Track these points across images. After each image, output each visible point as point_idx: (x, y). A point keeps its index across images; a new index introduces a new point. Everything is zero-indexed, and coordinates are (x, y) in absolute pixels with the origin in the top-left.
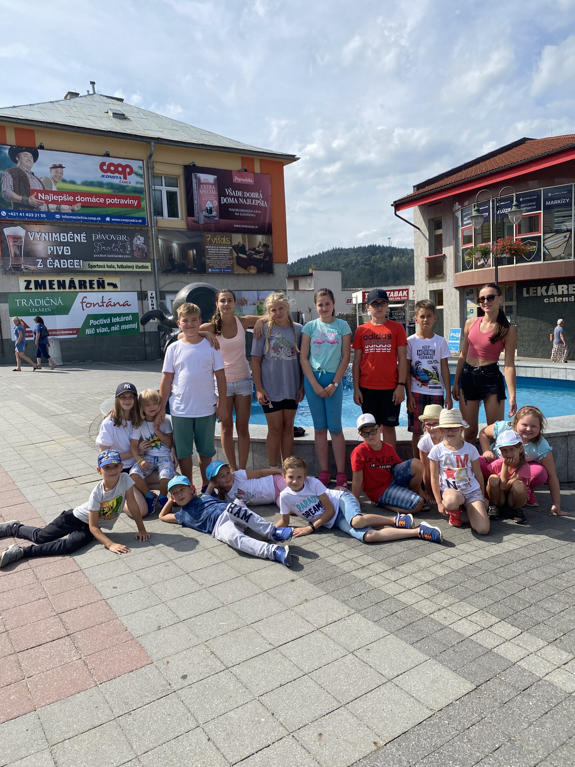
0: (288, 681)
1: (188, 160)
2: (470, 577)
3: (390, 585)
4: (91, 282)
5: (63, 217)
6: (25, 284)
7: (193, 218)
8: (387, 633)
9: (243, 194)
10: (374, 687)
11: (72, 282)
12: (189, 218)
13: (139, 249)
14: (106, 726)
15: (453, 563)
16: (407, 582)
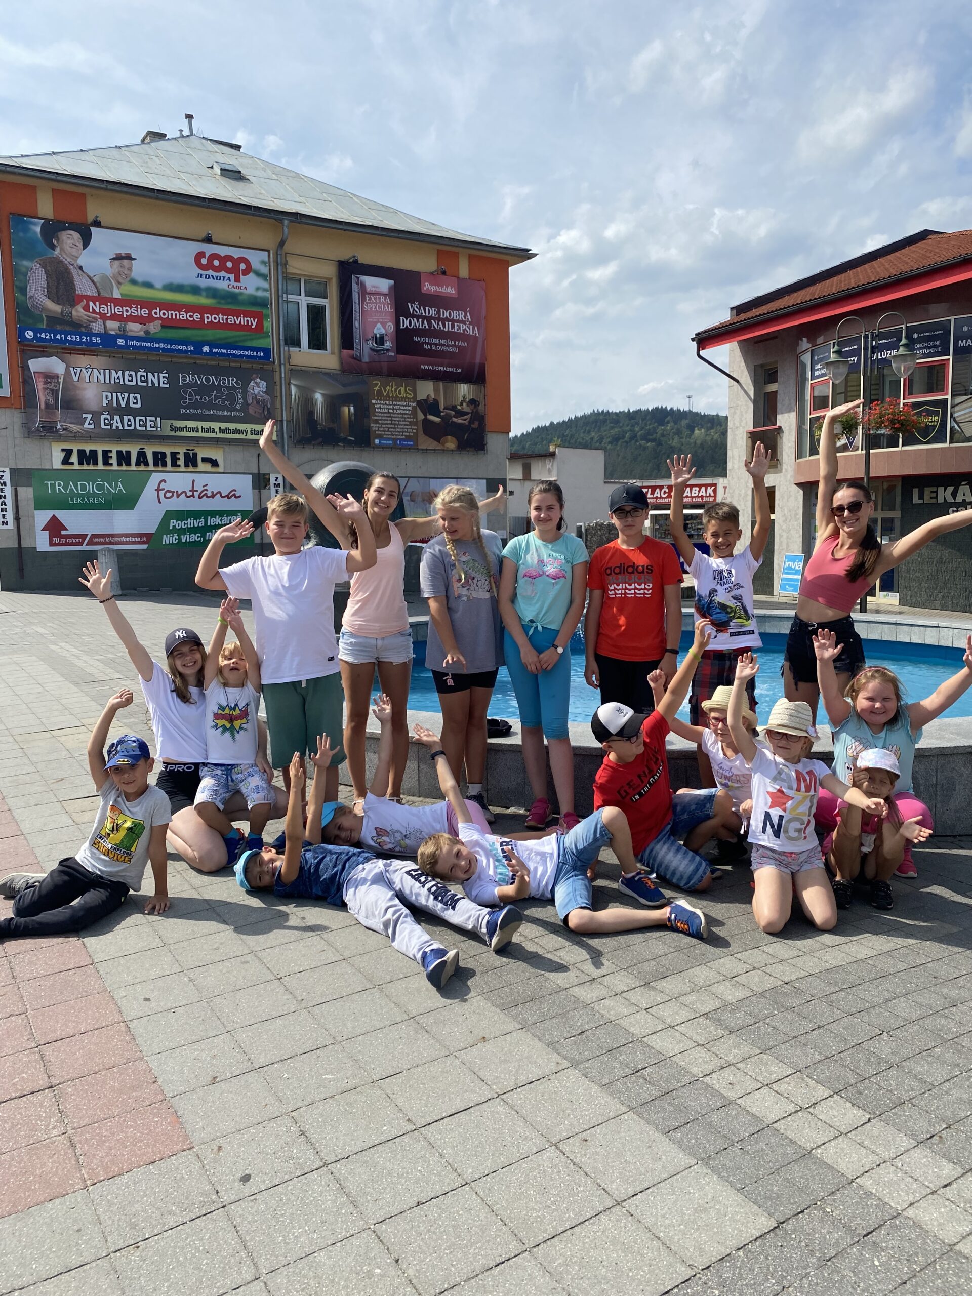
0: (433, 1195)
1: (345, 253)
2: (783, 1007)
3: (638, 1016)
4: (174, 455)
5: (129, 343)
6: (62, 455)
7: (350, 352)
8: (624, 1109)
9: (439, 313)
10: (588, 1215)
11: (142, 455)
12: (345, 351)
13: (258, 402)
14: (90, 1268)
15: (756, 980)
16: (668, 1013)
